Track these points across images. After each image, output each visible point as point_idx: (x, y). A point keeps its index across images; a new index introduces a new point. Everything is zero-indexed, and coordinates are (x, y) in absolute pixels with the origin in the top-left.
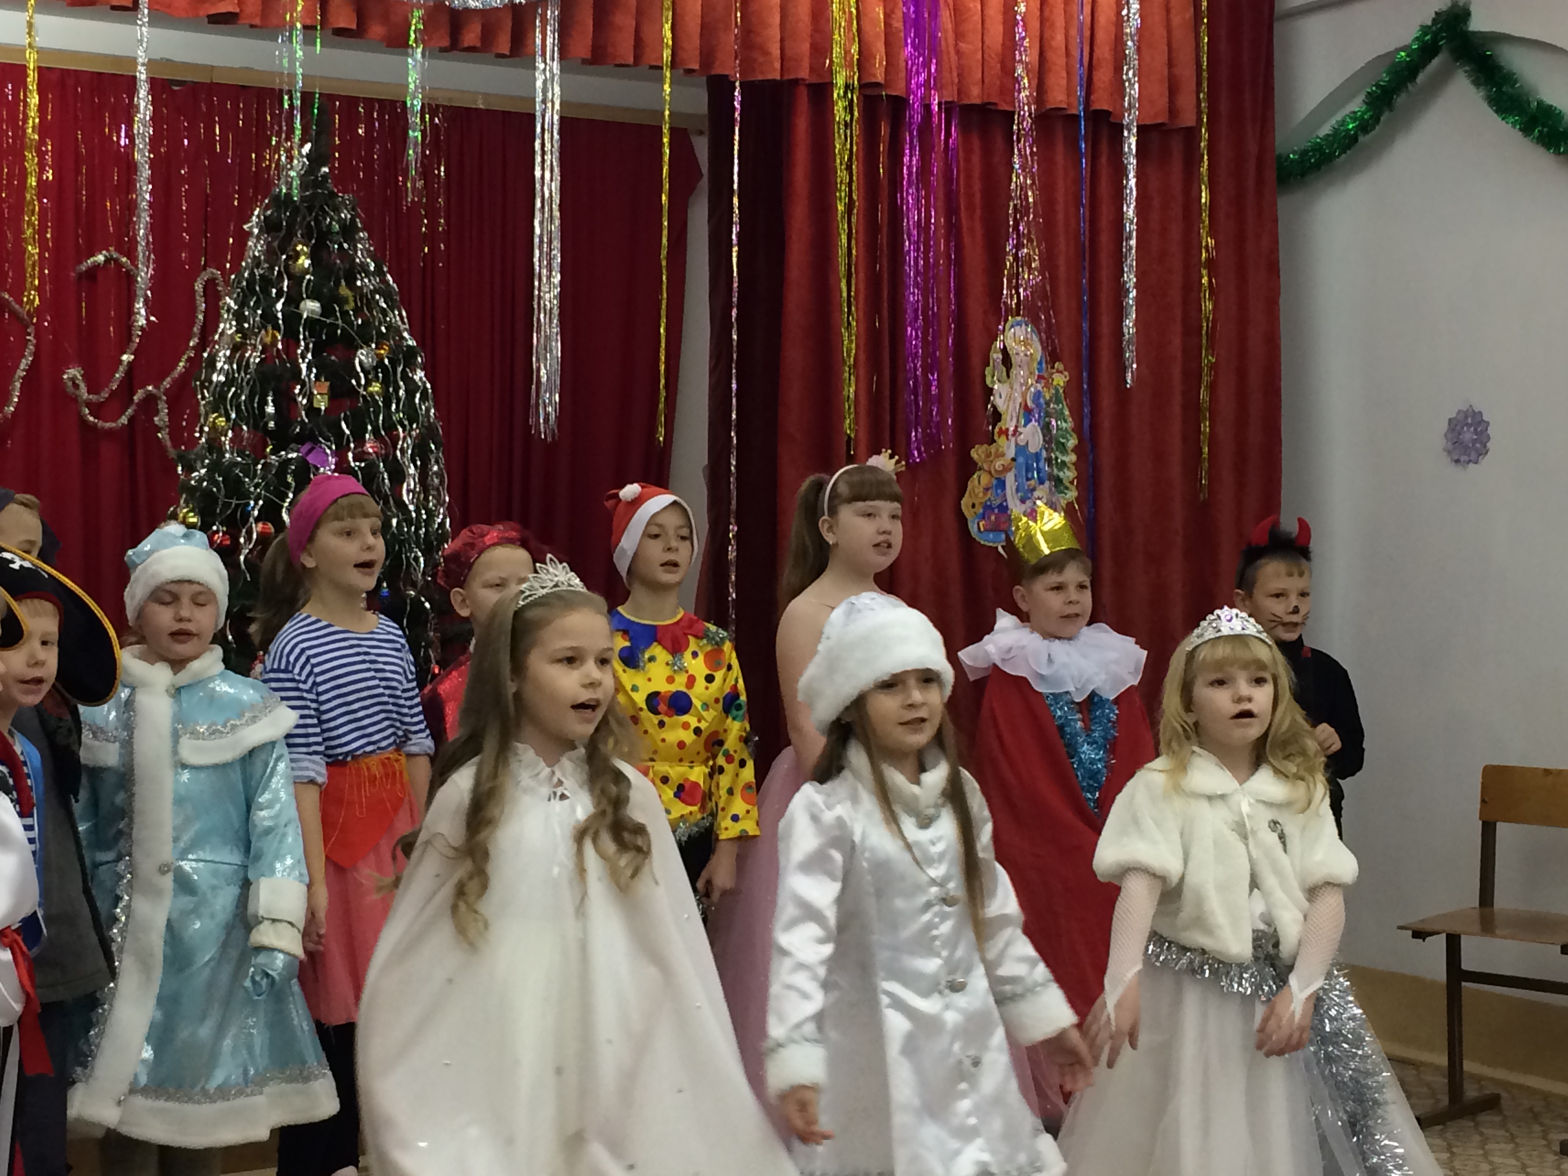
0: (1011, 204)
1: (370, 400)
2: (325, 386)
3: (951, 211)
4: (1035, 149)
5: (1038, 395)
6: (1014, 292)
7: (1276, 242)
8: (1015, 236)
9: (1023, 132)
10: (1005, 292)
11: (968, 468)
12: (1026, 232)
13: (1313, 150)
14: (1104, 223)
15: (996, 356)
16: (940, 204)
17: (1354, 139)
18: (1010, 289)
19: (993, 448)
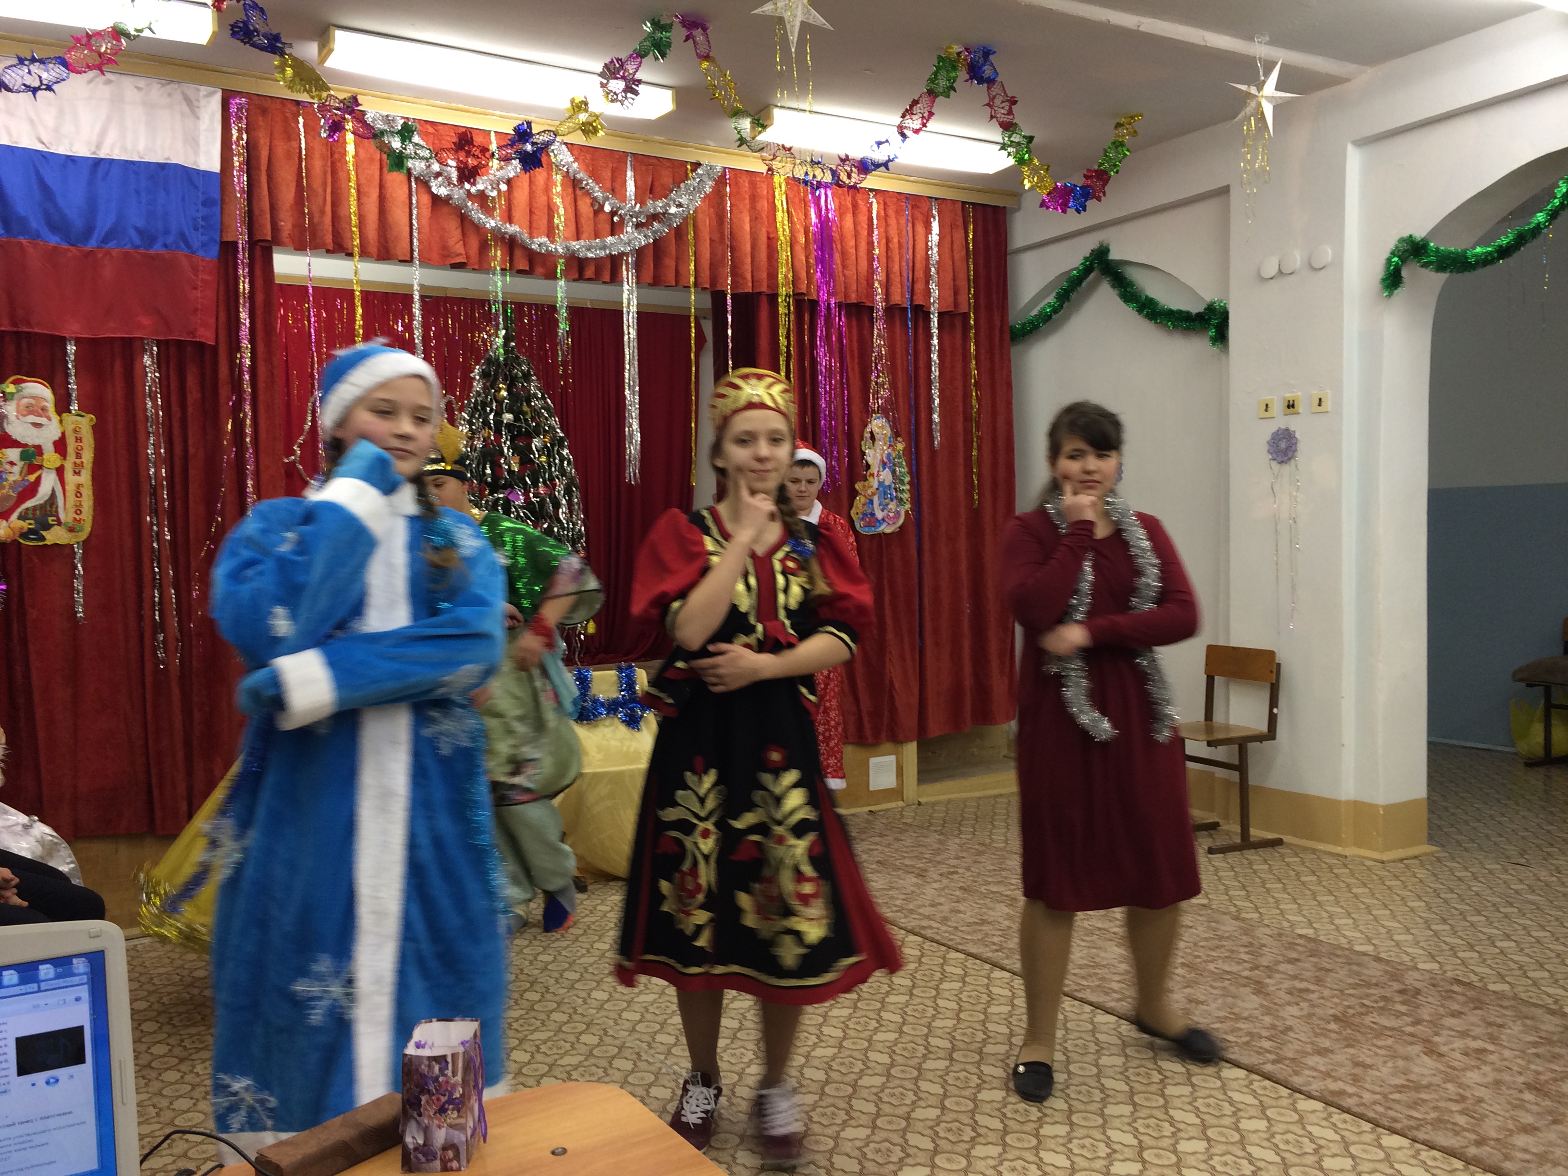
0: (874, 355)
1: (541, 466)
2: (517, 458)
3: (842, 360)
4: (885, 326)
5: (889, 454)
6: (875, 401)
7: (1011, 372)
8: (876, 372)
9: (878, 317)
10: (871, 401)
11: (854, 494)
12: (881, 369)
13: (1029, 323)
14: (922, 363)
16: (837, 355)
17: (1050, 317)
18: (873, 399)
19: (866, 483)
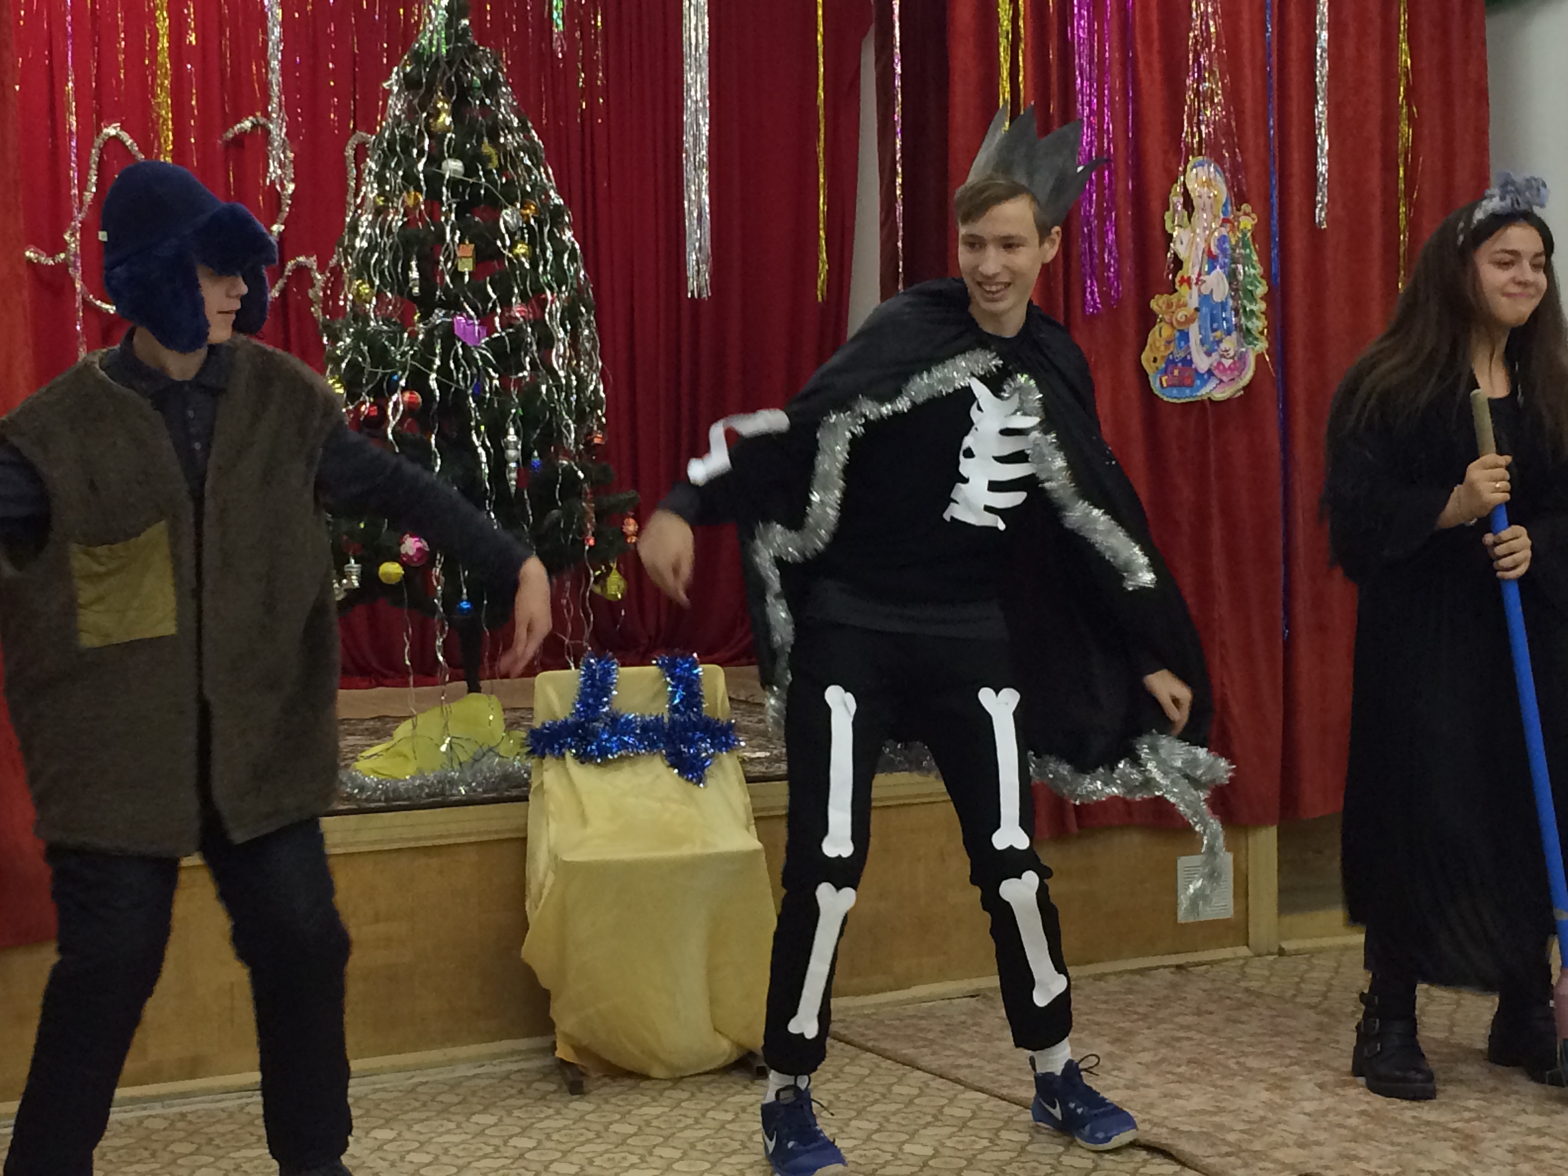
0: (1191, 35)
1: (515, 264)
2: (469, 249)
3: (1126, 43)
5: (1223, 239)
6: (1195, 129)
7: (1485, 67)
11: (1148, 320)
12: (1207, 63)
15: (1177, 200)
16: (1115, 37)
18: (1191, 125)
19: (1174, 298)
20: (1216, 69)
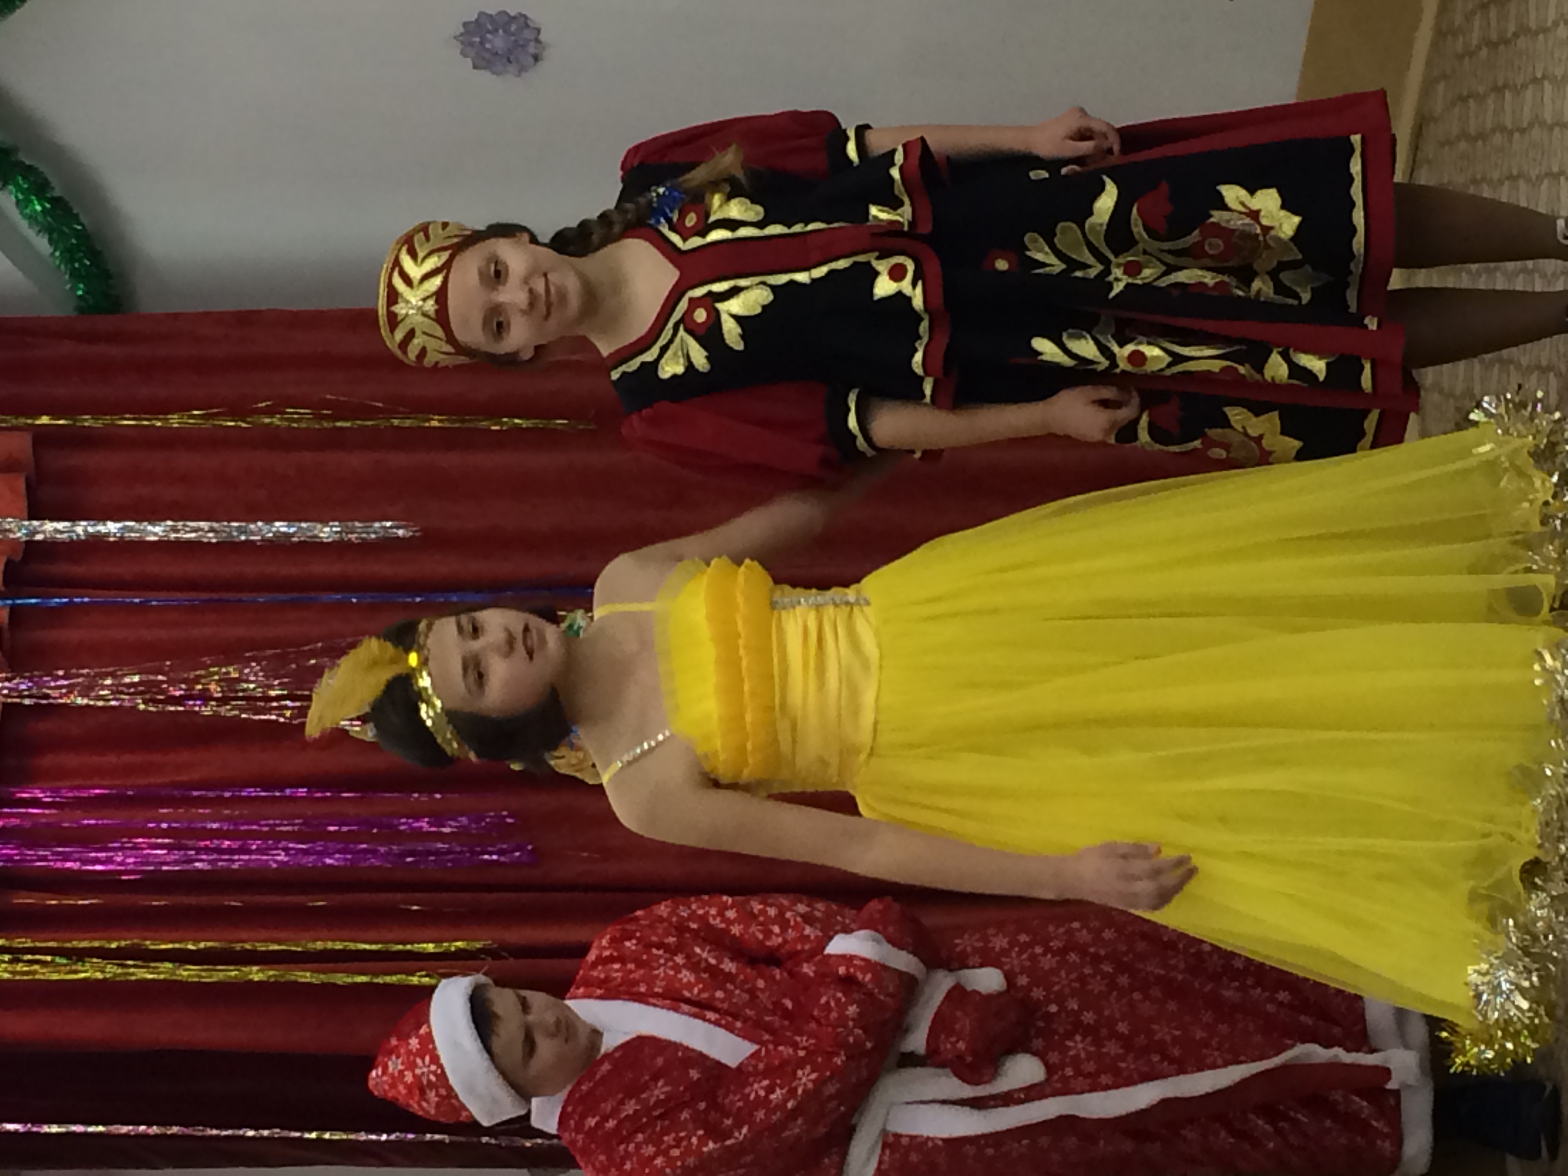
0: (142, 707)
4: (61, 673)
7: (207, 314)
8: (191, 703)
9: (34, 691)
10: (274, 717)
13: (72, 260)
14: (172, 569)
18: (269, 711)
20: (192, 675)
